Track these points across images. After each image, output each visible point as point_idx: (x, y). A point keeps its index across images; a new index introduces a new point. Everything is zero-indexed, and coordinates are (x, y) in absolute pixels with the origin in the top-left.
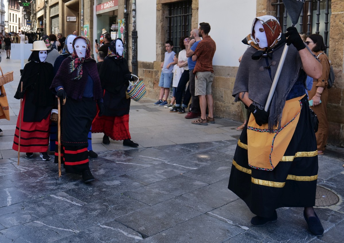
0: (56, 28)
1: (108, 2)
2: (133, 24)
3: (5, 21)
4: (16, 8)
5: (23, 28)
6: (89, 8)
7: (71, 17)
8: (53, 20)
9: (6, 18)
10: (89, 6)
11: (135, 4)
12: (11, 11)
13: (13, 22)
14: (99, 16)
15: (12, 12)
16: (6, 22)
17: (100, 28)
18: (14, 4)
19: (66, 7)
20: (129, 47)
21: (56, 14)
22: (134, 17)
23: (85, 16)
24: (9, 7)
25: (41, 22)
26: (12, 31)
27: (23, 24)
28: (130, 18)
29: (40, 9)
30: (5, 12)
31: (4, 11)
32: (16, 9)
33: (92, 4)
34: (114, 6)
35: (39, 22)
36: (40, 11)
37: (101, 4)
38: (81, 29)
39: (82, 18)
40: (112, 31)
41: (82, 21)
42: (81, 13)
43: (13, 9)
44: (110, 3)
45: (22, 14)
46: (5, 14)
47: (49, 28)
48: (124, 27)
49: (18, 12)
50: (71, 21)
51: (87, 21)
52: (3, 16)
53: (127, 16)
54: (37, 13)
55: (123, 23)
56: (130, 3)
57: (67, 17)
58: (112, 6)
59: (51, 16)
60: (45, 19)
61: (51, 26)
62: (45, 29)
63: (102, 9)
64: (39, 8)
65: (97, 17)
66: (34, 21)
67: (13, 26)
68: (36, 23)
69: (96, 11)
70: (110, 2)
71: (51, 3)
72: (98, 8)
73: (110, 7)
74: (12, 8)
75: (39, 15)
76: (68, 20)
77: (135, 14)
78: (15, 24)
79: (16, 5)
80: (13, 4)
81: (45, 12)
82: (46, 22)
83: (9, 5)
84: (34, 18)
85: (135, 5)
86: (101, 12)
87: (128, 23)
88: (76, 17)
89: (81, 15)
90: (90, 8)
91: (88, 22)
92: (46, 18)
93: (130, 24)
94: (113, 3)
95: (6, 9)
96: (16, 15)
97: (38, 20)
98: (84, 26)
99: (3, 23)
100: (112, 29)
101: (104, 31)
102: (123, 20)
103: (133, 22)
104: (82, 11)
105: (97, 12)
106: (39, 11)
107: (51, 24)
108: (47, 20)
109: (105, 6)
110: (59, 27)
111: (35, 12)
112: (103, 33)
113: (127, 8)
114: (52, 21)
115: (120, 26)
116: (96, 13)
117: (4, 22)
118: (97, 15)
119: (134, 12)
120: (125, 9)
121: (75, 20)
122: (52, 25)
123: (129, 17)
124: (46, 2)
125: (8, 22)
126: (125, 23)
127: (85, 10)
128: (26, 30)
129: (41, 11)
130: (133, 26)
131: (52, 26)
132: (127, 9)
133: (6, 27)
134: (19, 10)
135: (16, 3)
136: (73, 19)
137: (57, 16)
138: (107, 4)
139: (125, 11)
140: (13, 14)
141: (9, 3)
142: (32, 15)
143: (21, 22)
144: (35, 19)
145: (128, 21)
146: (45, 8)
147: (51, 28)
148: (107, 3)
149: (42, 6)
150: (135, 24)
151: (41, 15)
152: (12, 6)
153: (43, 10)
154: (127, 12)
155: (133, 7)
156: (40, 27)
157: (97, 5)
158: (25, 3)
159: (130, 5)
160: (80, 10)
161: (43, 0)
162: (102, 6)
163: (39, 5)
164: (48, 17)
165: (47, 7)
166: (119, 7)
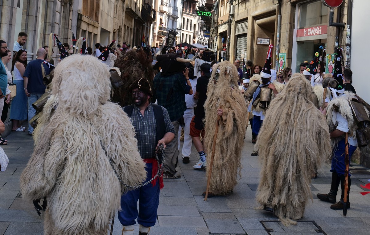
0: (242, 50)
2: (347, 63)
3: (177, 28)
4: (191, 11)
5: (199, 38)
7: (262, 39)
8: (238, 39)
9: (178, 25)
10: (288, 30)
11: (350, 36)
13: (187, 29)
14: (300, 43)
15: (186, 17)
16: (178, 29)
18: (190, 7)
19: (258, 26)
21: (244, 33)
22: (348, 54)
23: (281, 42)
24: (183, 10)
25: (223, 38)
26: (184, 41)
27: (199, 34)
29: (222, 22)
30: (178, 18)
31: (177, 16)
33: (292, 27)
34: (321, 34)
35: (220, 38)
36: (224, 25)
37: (303, 28)
38: (275, 58)
39: (278, 43)
41: (277, 48)
42: (276, 37)
43: (188, 12)
44: (316, 29)
45: (199, 19)
46: (178, 20)
47: (233, 48)
48: (333, 65)
49: (193, 17)
50: (262, 43)
51: (284, 48)
52: (175, 23)
54: (218, 27)
55: (332, 59)
56: (343, 35)
57: (257, 38)
58: (319, 33)
59: (236, 34)
60: (229, 37)
61: (236, 47)
62: (228, 49)
63: (305, 35)
64: (222, 21)
65: (298, 44)
66: (215, 36)
67: (187, 35)
68: (217, 39)
69: (297, 37)
70: (316, 27)
71: (237, 18)
72: (299, 33)
73: (316, 34)
75: (222, 29)
76: (258, 43)
77: (350, 50)
79: (192, 8)
80: (188, 7)
81: (230, 28)
82: (229, 41)
83: (183, 8)
84: (214, 32)
85: (350, 38)
86: (303, 39)
88: (269, 39)
89: (276, 40)
90: (288, 32)
91: (285, 50)
92: (230, 35)
94: (319, 29)
95: (179, 14)
96: (191, 20)
97: (219, 35)
98: (280, 54)
99: (174, 31)
102: (332, 56)
103: (346, 61)
104: (278, 34)
106: (222, 24)
107: (236, 44)
108: (231, 39)
109: (309, 32)
110: (247, 49)
111: (216, 26)
113: (339, 40)
114: (237, 40)
115: (328, 63)
116: (297, 39)
117: (175, 29)
118: (297, 42)
119: (348, 48)
120: (336, 42)
121: (268, 43)
122: (238, 45)
124: (231, 15)
125: (180, 29)
127: (282, 34)
128: (202, 40)
130: (347, 66)
131: (238, 47)
132: (338, 42)
133: (177, 35)
134: (195, 14)
135: (191, 6)
136: (266, 41)
137: (245, 35)
138: (312, 30)
140: (188, 19)
141: (183, 5)
142: (212, 29)
143: (196, 30)
147: (235, 49)
148: (312, 28)
149: (226, 19)
151: (224, 30)
152: (186, 9)
153: (227, 24)
154: (338, 46)
155: (347, 41)
156: (221, 45)
157: (298, 29)
158: (204, 12)
159: (342, 38)
160: (275, 32)
161: (228, 12)
162: (305, 32)
163: (222, 17)
164: (233, 34)
165: (232, 22)
166: (327, 36)
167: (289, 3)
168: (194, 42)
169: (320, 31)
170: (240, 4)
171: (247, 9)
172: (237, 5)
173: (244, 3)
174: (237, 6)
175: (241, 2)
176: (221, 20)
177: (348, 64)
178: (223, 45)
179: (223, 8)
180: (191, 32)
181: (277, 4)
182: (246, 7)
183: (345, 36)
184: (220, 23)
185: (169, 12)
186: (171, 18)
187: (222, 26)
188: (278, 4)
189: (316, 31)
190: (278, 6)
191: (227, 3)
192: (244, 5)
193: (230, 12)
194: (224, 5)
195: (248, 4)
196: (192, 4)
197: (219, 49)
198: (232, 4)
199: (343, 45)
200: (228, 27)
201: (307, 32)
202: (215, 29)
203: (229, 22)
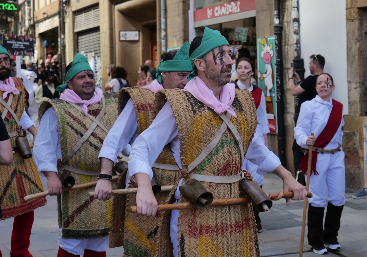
1: (225, 4)
2: (296, 45)
6: (178, 15)
7: (128, 33)
8: (80, 38)
10: (181, 11)
11: (298, 8)
14: (200, 30)
19: (119, 14)
20: (285, 88)
21: (91, 26)
22: (297, 32)
23: (169, 31)
25: (46, 42)
28: (286, 34)
29: (45, 16)
33: (187, 8)
34: (240, 12)
36: (47, 21)
37: (205, 7)
39: (163, 34)
41: (163, 41)
42: (161, 25)
44: (229, 6)
48: (271, 52)
50: (128, 39)
51: (175, 39)
53: (279, 31)
54: (36, 25)
55: (269, 43)
56: (286, 7)
57: (119, 32)
58: (236, 11)
59: (77, 30)
60: (61, 35)
61: (77, 50)
63: (209, 17)
64: (44, 14)
65: (196, 32)
69: (195, 20)
70: (229, 3)
71: (75, 5)
72: (198, 16)
73: (231, 13)
75: (42, 28)
76: (122, 39)
77: (299, 27)
81: (63, 23)
82: (64, 42)
85: (298, 10)
87: (283, 44)
88: (137, 32)
89: (160, 29)
90: (181, 16)
91: (178, 41)
92: (64, 33)
93: (287, 47)
94: (236, 5)
97: (39, 37)
102: (269, 39)
103: (295, 42)
104: (163, 20)
105: (197, 23)
106: (45, 19)
108: (68, 39)
109: (217, 11)
111: (32, 23)
113: (280, 15)
114: (78, 40)
115: (262, 50)
116: (194, 25)
118: (196, 28)
119: (296, 24)
120: (277, 18)
121: (137, 38)
122: (80, 47)
123: (283, 34)
124: (63, 3)
126: (276, 44)
127: (168, 19)
129: (51, 19)
130: (296, 50)
132: (279, 18)
136: (133, 35)
137: (96, 29)
138: (223, 8)
139: (277, 21)
145: (283, 41)
146: (63, 14)
148: (222, 5)
150: (299, 45)
151: (50, 28)
153: (56, 18)
154: (280, 23)
155: (294, 15)
156: (44, 51)
157: (195, 10)
158: (5, 4)
159: (285, 11)
160: (158, 18)
162: (209, 13)
163: (43, 8)
164: (69, 32)
165: (66, 12)
166: (257, 12)
169: (237, 9)
176: (42, 12)
177: (297, 47)
183: (289, 9)
184: (41, 17)
187: (44, 22)
189: (230, 8)
197: (41, 58)
199: (288, 22)
200: (60, 22)
201: (213, 12)
202: (30, 29)
203: (61, 14)
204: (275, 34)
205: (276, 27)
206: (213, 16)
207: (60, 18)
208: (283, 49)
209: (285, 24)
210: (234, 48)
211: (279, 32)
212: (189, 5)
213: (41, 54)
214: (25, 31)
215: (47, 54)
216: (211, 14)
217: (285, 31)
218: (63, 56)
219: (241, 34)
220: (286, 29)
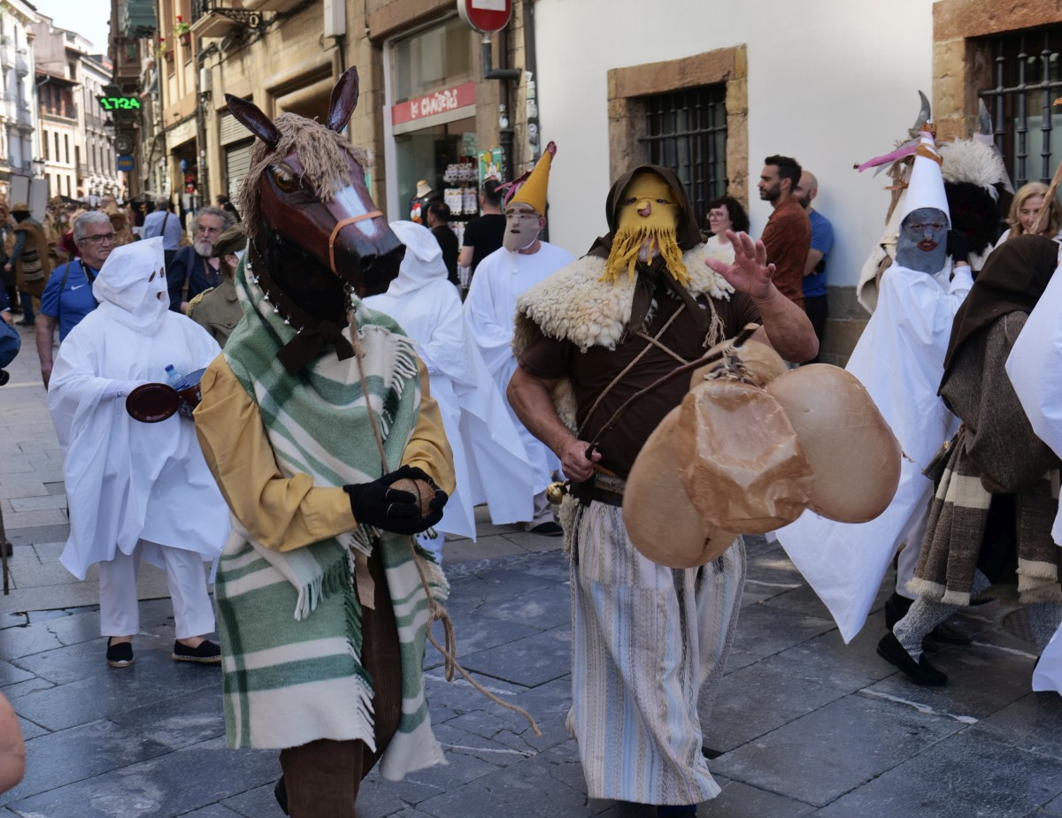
1: (437, 95)
3: (33, 158)
4: (63, 112)
5: (92, 182)
6: (367, 114)
8: (230, 155)
9: (36, 151)
10: (369, 109)
11: (536, 99)
12: (48, 124)
13: (58, 160)
14: (402, 139)
15: (52, 128)
16: (35, 161)
17: (408, 180)
18: (58, 100)
21: (244, 136)
22: (534, 141)
24: (40, 110)
25: (185, 162)
27: (92, 168)
28: (519, 145)
29: (178, 118)
30: (33, 130)
31: (30, 126)
32: (63, 117)
33: (380, 101)
34: (457, 108)
35: (176, 161)
36: (182, 127)
37: (408, 100)
40: (448, 185)
43: (54, 115)
44: (442, 98)
45: (86, 131)
46: (33, 136)
47: (218, 181)
49: (71, 127)
52: (26, 144)
53: (508, 140)
54: (167, 133)
55: (495, 161)
56: (519, 99)
58: (451, 106)
59: (224, 143)
60: (202, 152)
61: (226, 177)
63: (413, 116)
64: (176, 115)
65: (397, 142)
66: (159, 160)
67: (58, 176)
68: (166, 165)
69: (394, 123)
70: (442, 93)
71: (221, 100)
72: (398, 114)
73: (445, 110)
74: (51, 112)
75: (176, 138)
77: (538, 132)
78: (64, 168)
79: (63, 103)
80: (53, 100)
81: (203, 130)
82: (205, 162)
83: (40, 102)
84: (157, 148)
85: (536, 103)
86: (410, 126)
87: (515, 162)
90: (371, 116)
92: (205, 148)
93: (520, 166)
94: (452, 96)
95: (34, 120)
96: (66, 136)
97: (171, 155)
99: (27, 167)
100: (446, 178)
101: (423, 190)
102: (495, 153)
103: (532, 158)
105: (397, 126)
106: (178, 124)
107: (224, 170)
108: (211, 157)
109: (425, 106)
111: (156, 131)
112: (419, 195)
113: (509, 113)
114: (227, 158)
115: (486, 171)
116: (393, 129)
117: (29, 163)
118: (396, 136)
119: (533, 128)
120: (504, 117)
122: (230, 170)
123: (515, 144)
124: (202, 96)
125: (41, 162)
126: (503, 162)
129: (186, 124)
131: (230, 175)
132: (508, 117)
134: (73, 117)
135: (61, 97)
138: (433, 101)
139: (504, 123)
140: (56, 134)
141: (39, 97)
142: (149, 140)
143: (83, 160)
144: (160, 151)
145: (515, 157)
146: (203, 116)
147: (224, 181)
148: (432, 96)
149: (190, 108)
151: (185, 138)
152: (49, 107)
153: (193, 122)
154: (509, 126)
155: (530, 112)
156: (180, 179)
157: (394, 104)
158: (118, 99)
159: (516, 106)
161: (191, 88)
162: (414, 108)
163: (175, 105)
164: (213, 145)
165: (206, 112)
166: (478, 108)
167: (366, 40)
168: (80, 194)
169: (453, 102)
170: (225, 64)
171: (246, 72)
172: (218, 68)
173: (236, 59)
174: (216, 70)
175: (227, 58)
176: (174, 112)
178: (186, 178)
179: (173, 81)
180: (69, 169)
181: (334, 46)
182: (245, 66)
183: (523, 101)
184: (171, 120)
185: (7, 117)
186: (14, 131)
187: (178, 129)
188: (336, 48)
189: (443, 101)
190: (337, 51)
191: (186, 66)
192: (238, 65)
193: (198, 87)
194: (176, 72)
195: (248, 60)
196: (62, 92)
197: (176, 191)
198: (202, 66)
199: (521, 124)
200: (198, 128)
201: (419, 107)
202: (157, 141)
203: (200, 115)
204: (502, 145)
205: (502, 133)
206: (420, 116)
207: (198, 122)
208: (515, 170)
209: (518, 127)
210: (459, 169)
211: (507, 142)
212: (383, 97)
213: (176, 183)
214: (150, 144)
215: (187, 184)
216: (417, 112)
217: (518, 139)
218: (204, 186)
219: (472, 143)
220: (520, 137)
